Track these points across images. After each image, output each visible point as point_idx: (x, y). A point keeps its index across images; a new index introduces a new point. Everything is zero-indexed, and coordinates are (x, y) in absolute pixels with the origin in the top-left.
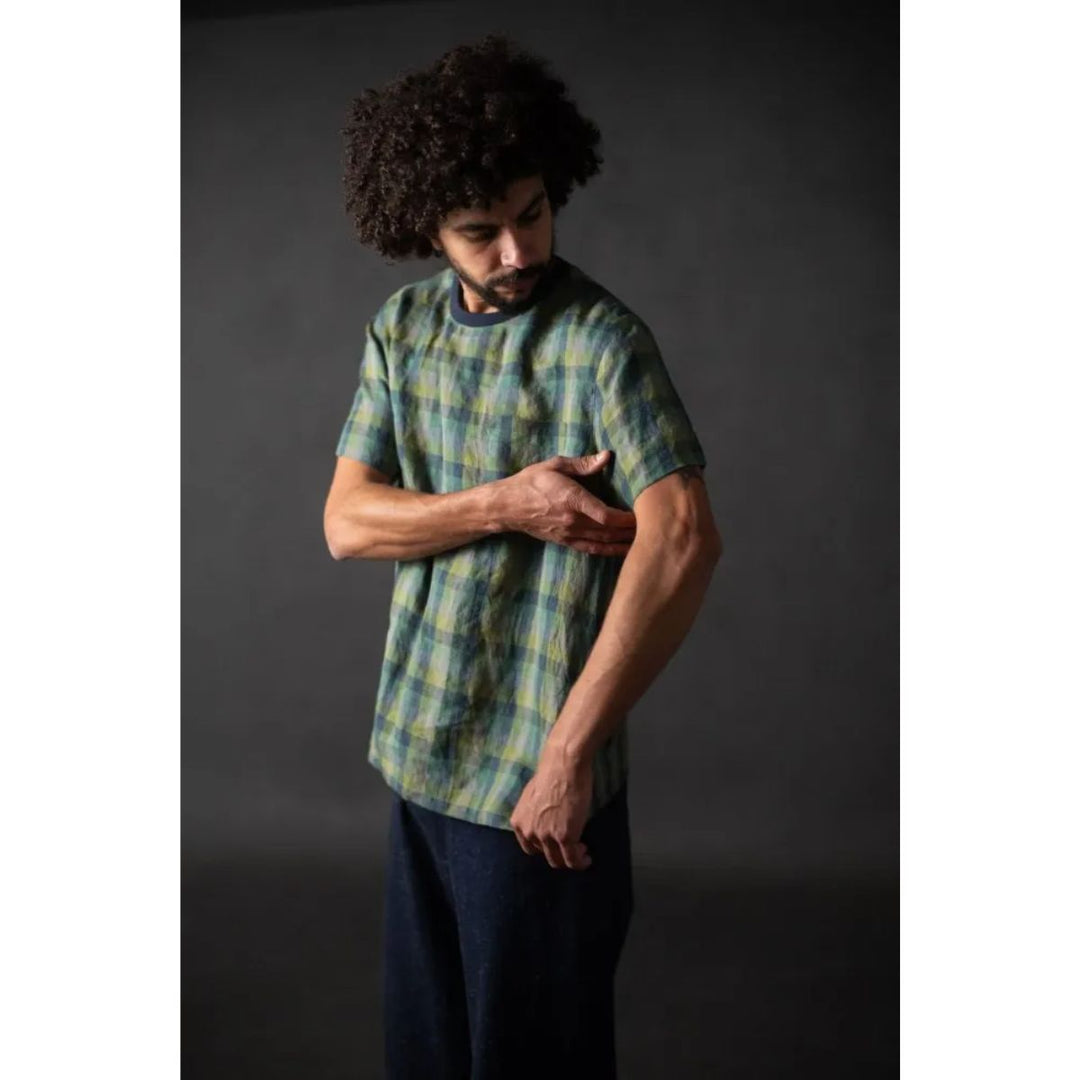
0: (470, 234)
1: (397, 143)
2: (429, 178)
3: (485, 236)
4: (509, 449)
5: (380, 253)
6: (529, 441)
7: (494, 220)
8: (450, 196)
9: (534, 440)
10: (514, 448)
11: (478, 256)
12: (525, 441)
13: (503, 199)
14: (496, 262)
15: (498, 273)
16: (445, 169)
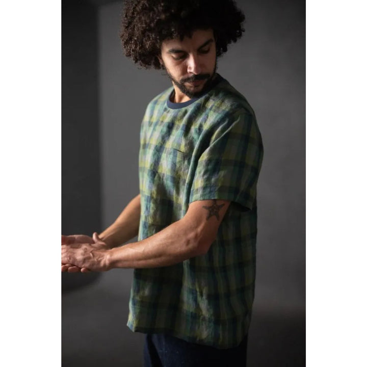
0: (174, 55)
1: (144, 4)
2: (155, 20)
3: (181, 56)
4: (175, 166)
5: (134, 61)
6: (184, 163)
7: (185, 49)
8: (164, 32)
9: (186, 163)
10: (178, 165)
11: (177, 67)
12: (182, 163)
13: (190, 37)
14: (184, 70)
15: (186, 76)
16: (163, 16)
